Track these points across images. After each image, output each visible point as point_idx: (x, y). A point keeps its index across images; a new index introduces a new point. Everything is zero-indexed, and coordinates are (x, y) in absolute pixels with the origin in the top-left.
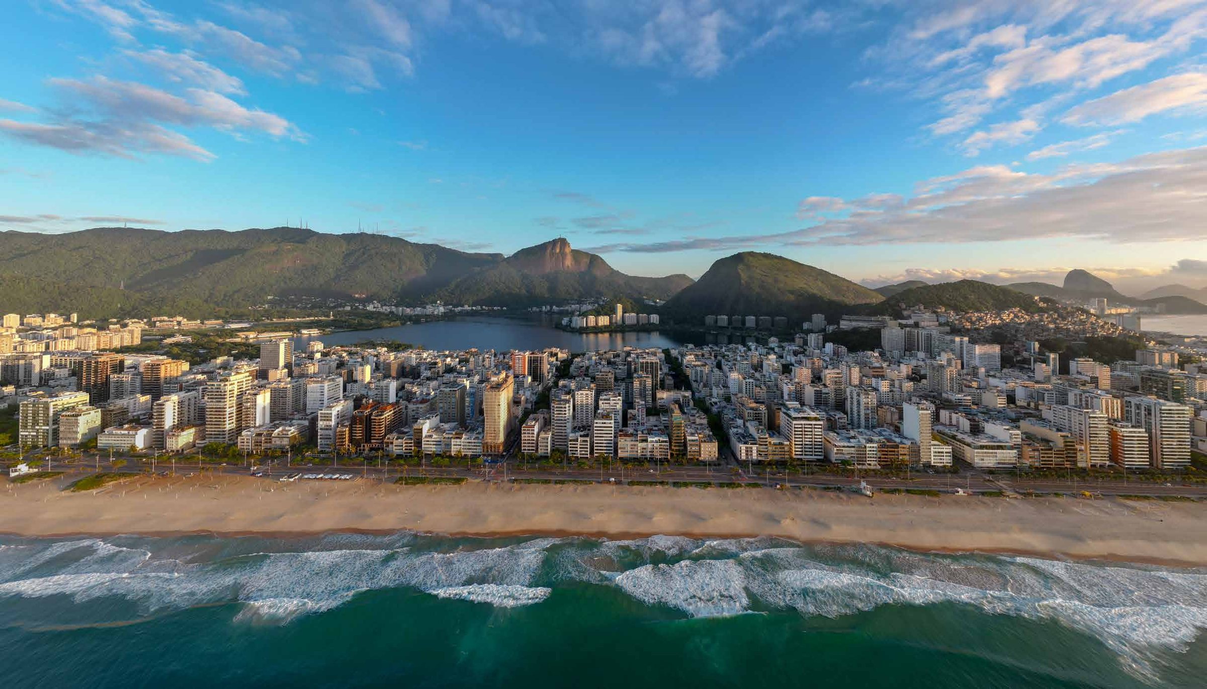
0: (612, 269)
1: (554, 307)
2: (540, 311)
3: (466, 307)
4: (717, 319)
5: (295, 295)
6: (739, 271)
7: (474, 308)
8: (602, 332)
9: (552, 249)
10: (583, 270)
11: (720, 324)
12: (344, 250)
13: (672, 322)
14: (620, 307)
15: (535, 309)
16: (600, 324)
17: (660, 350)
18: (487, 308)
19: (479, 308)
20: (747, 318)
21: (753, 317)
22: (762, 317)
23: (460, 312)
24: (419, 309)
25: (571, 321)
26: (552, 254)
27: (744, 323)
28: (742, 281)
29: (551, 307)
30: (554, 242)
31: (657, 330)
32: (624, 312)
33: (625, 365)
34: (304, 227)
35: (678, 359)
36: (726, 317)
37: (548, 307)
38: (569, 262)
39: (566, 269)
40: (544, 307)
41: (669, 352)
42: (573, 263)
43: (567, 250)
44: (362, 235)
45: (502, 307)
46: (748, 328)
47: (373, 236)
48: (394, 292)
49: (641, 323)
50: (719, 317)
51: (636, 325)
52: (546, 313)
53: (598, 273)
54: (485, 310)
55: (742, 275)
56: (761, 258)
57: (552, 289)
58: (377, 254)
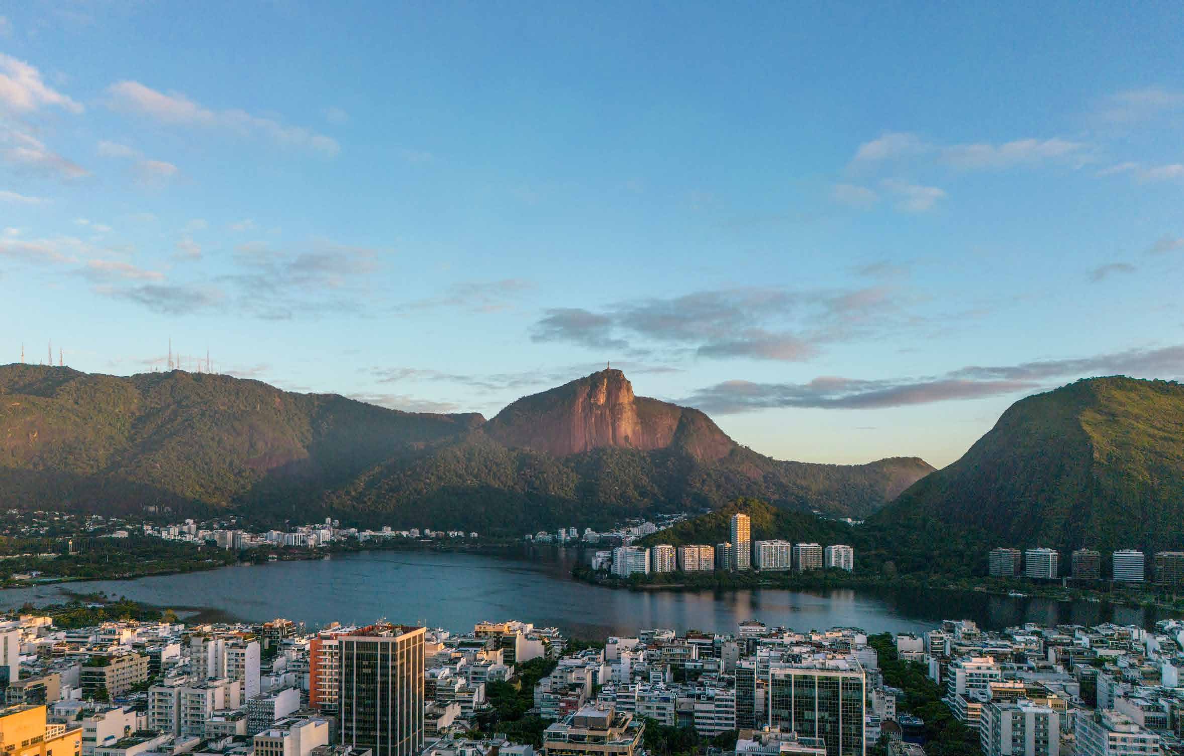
0: (735, 443)
1: (588, 531)
2: (555, 541)
3: (388, 532)
4: (1024, 556)
5: (19, 507)
6: (1087, 428)
7: (405, 534)
8: (696, 589)
9: (590, 396)
10: (661, 444)
11: (1032, 572)
12: (133, 407)
13: (890, 566)
14: (742, 524)
15: (542, 536)
16: (689, 565)
17: (860, 639)
18: (433, 534)
19: (416, 533)
20: (1115, 554)
21: (1134, 553)
22: (1165, 554)
23: (369, 542)
24: (275, 534)
25: (611, 560)
26: (589, 407)
27: (1107, 568)
28: (1096, 455)
29: (581, 532)
30: (594, 381)
31: (848, 587)
32: (757, 534)
33: (730, 684)
34: (56, 363)
35: (925, 669)
36: (1052, 553)
37: (574, 532)
38: (627, 426)
39: (622, 442)
40: (563, 532)
41: (893, 646)
42: (638, 427)
43: (624, 399)
44: (175, 375)
45: (467, 532)
46: (1121, 585)
47: (199, 377)
48: (234, 500)
49: (802, 567)
50: (1030, 552)
51: (787, 573)
52: (567, 545)
53: (697, 451)
54: (426, 537)
55: (1096, 436)
56: (1151, 394)
57: (587, 490)
58: (203, 415)
